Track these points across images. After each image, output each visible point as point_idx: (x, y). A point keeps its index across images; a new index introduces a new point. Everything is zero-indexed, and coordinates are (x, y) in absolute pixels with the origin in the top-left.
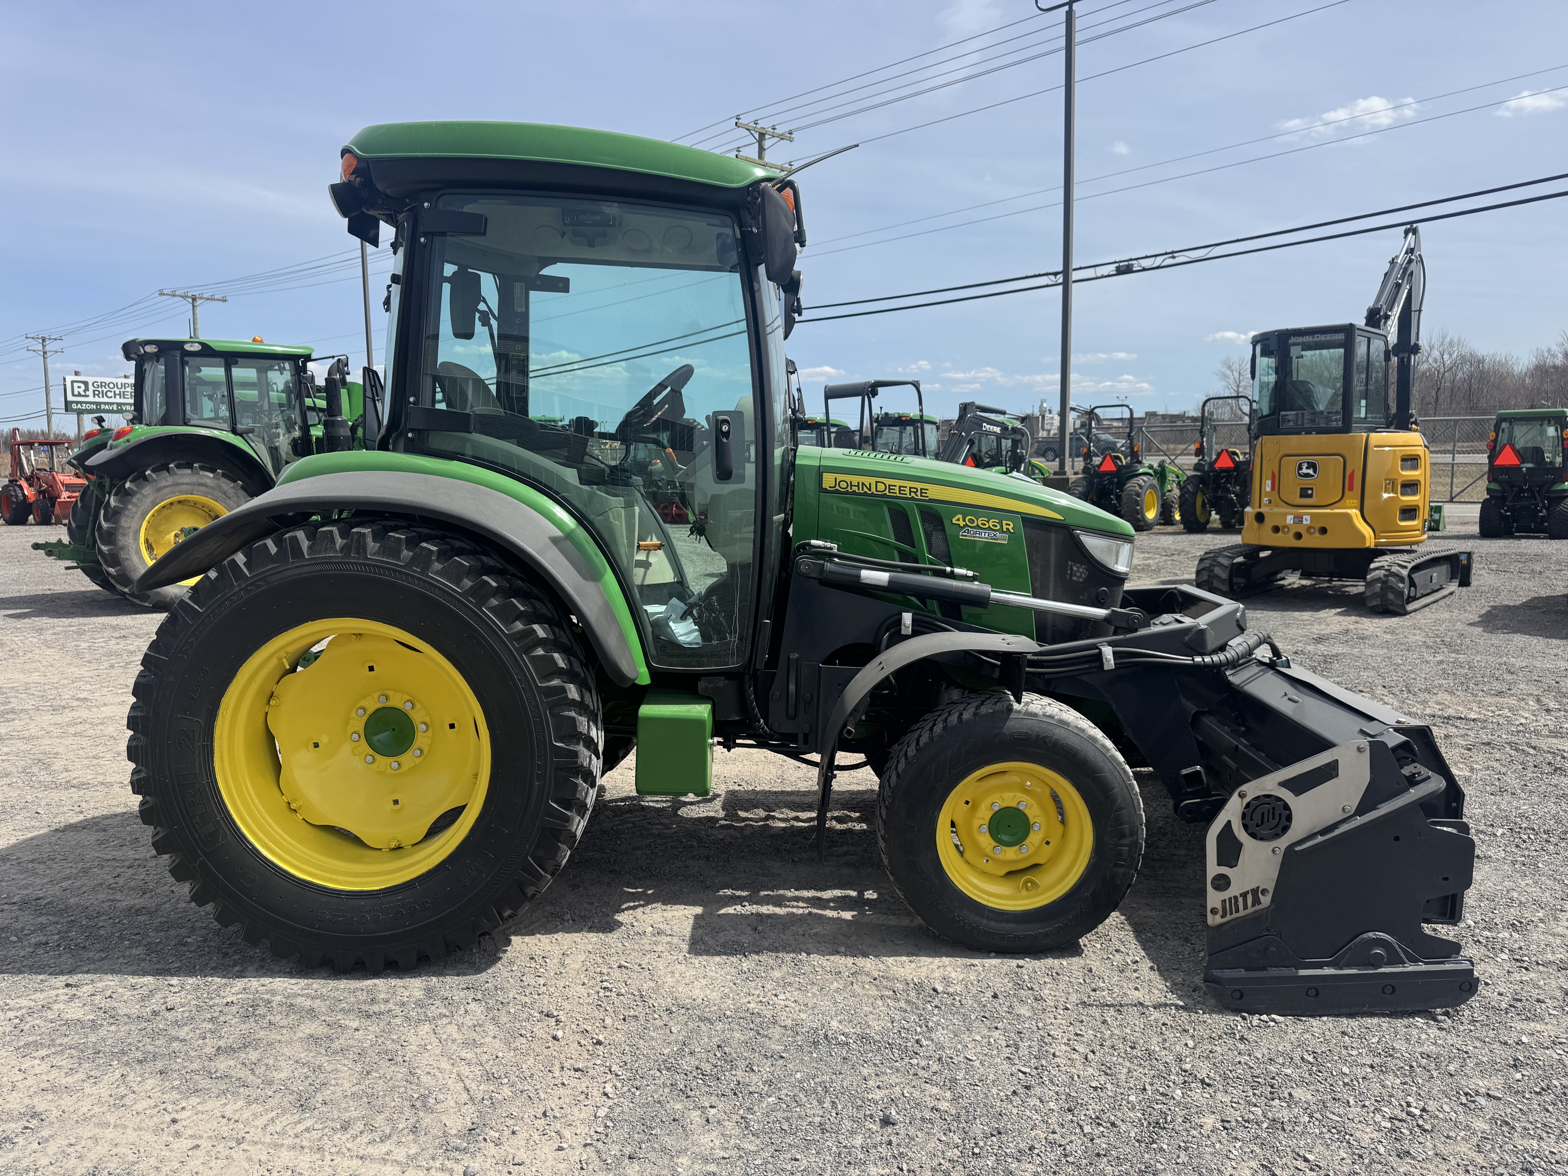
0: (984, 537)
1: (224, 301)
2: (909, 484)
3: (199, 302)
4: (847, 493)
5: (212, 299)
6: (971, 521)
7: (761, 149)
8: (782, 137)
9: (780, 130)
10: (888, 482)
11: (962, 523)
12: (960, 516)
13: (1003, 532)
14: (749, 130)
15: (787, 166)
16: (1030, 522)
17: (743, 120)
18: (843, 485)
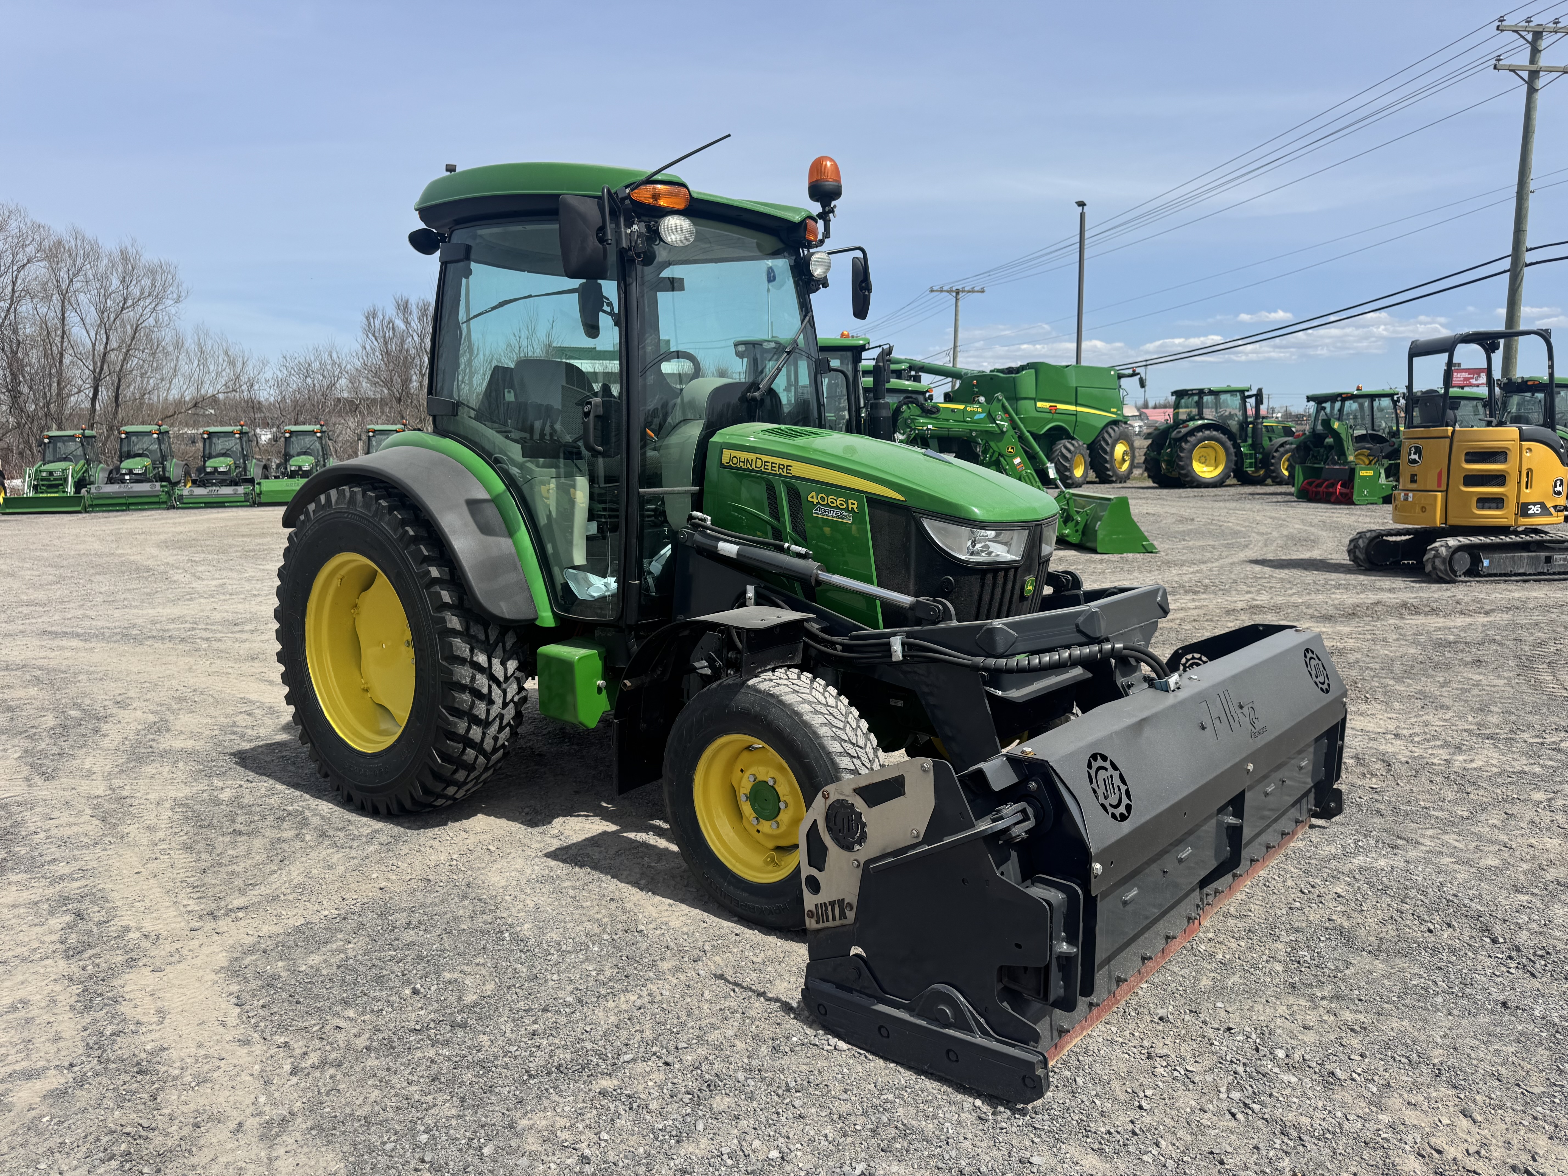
0: (832, 515)
1: (983, 291)
2: (779, 461)
3: (961, 295)
4: (736, 468)
5: (972, 291)
6: (823, 499)
10: (765, 458)
11: (815, 501)
12: (814, 494)
13: (848, 511)
16: (874, 501)
18: (735, 460)
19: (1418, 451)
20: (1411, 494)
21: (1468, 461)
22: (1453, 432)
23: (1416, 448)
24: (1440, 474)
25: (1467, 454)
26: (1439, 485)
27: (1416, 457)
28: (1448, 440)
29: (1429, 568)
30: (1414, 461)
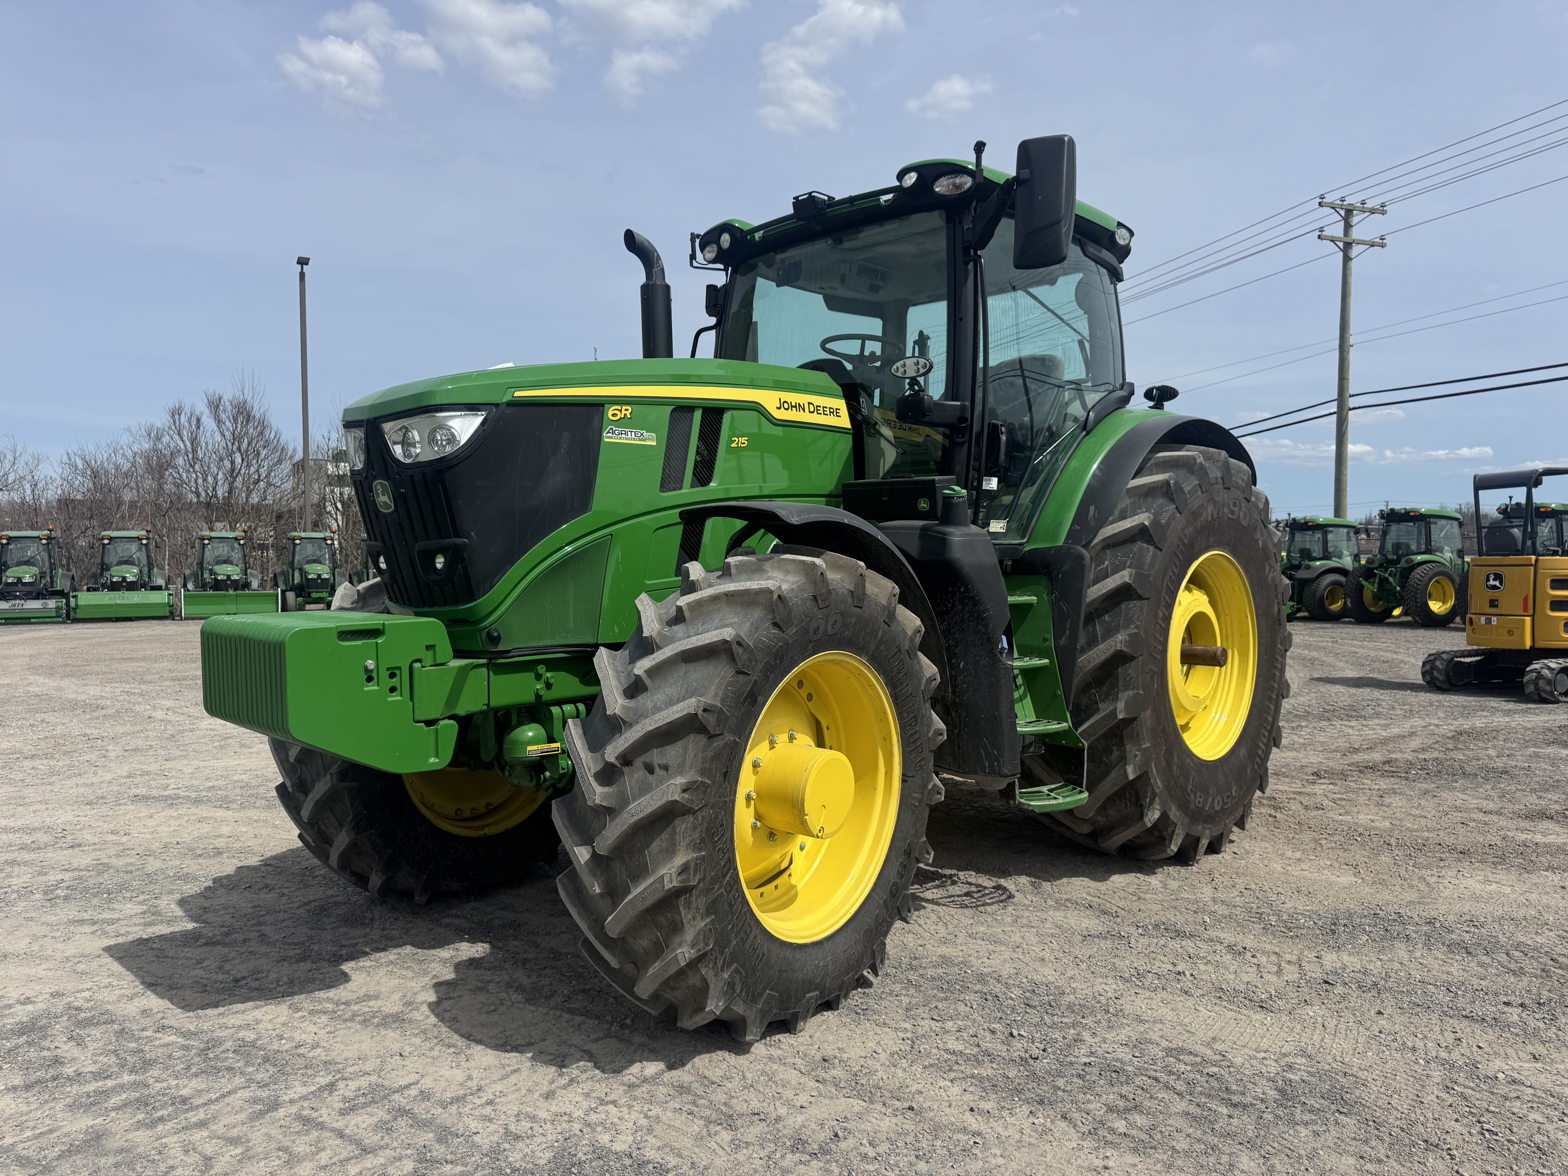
7: (1348, 226)
8: (1373, 211)
9: (1370, 205)
14: (1333, 208)
15: (1378, 240)
17: (1328, 199)
19: (1498, 577)
20: (1494, 619)
21: (1553, 588)
22: (1537, 560)
23: (1495, 574)
24: (1526, 600)
25: (1553, 581)
26: (1525, 609)
27: (1497, 583)
28: (1532, 568)
29: (1531, 689)
30: (1494, 587)
